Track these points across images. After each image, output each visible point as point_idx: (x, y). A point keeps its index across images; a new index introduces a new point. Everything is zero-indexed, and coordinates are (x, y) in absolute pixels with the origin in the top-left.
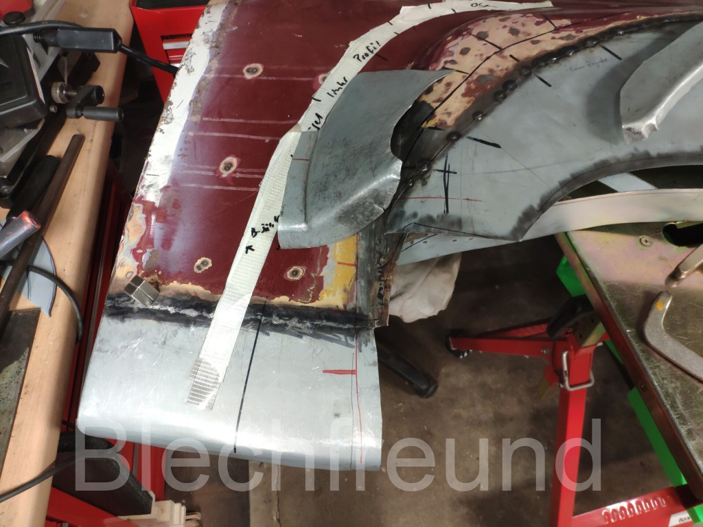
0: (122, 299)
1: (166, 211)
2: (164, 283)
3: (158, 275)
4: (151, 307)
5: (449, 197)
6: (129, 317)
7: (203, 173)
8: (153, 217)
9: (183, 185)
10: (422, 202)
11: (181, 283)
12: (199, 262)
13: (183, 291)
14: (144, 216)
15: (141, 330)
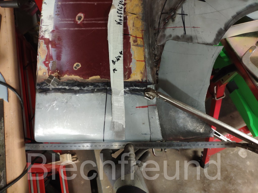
0: (44, 85)
1: (56, 42)
2: (61, 76)
3: (58, 72)
4: (57, 87)
5: (185, 26)
6: (49, 93)
7: (69, 22)
8: (50, 46)
9: (60, 29)
10: (173, 29)
11: (69, 75)
12: (75, 65)
13: (70, 79)
14: (46, 45)
15: (55, 98)
